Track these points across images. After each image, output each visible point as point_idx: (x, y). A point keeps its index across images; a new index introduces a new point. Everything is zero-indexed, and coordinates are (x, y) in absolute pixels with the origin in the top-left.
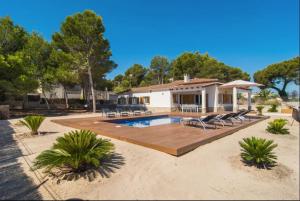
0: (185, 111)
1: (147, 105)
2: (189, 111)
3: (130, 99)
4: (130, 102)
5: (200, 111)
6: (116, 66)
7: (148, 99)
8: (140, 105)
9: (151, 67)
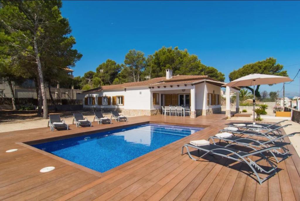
0: (168, 114)
1: (121, 107)
2: (173, 114)
3: (100, 99)
4: (100, 103)
5: (188, 115)
6: (80, 56)
7: (122, 98)
8: (112, 106)
9: (126, 63)
